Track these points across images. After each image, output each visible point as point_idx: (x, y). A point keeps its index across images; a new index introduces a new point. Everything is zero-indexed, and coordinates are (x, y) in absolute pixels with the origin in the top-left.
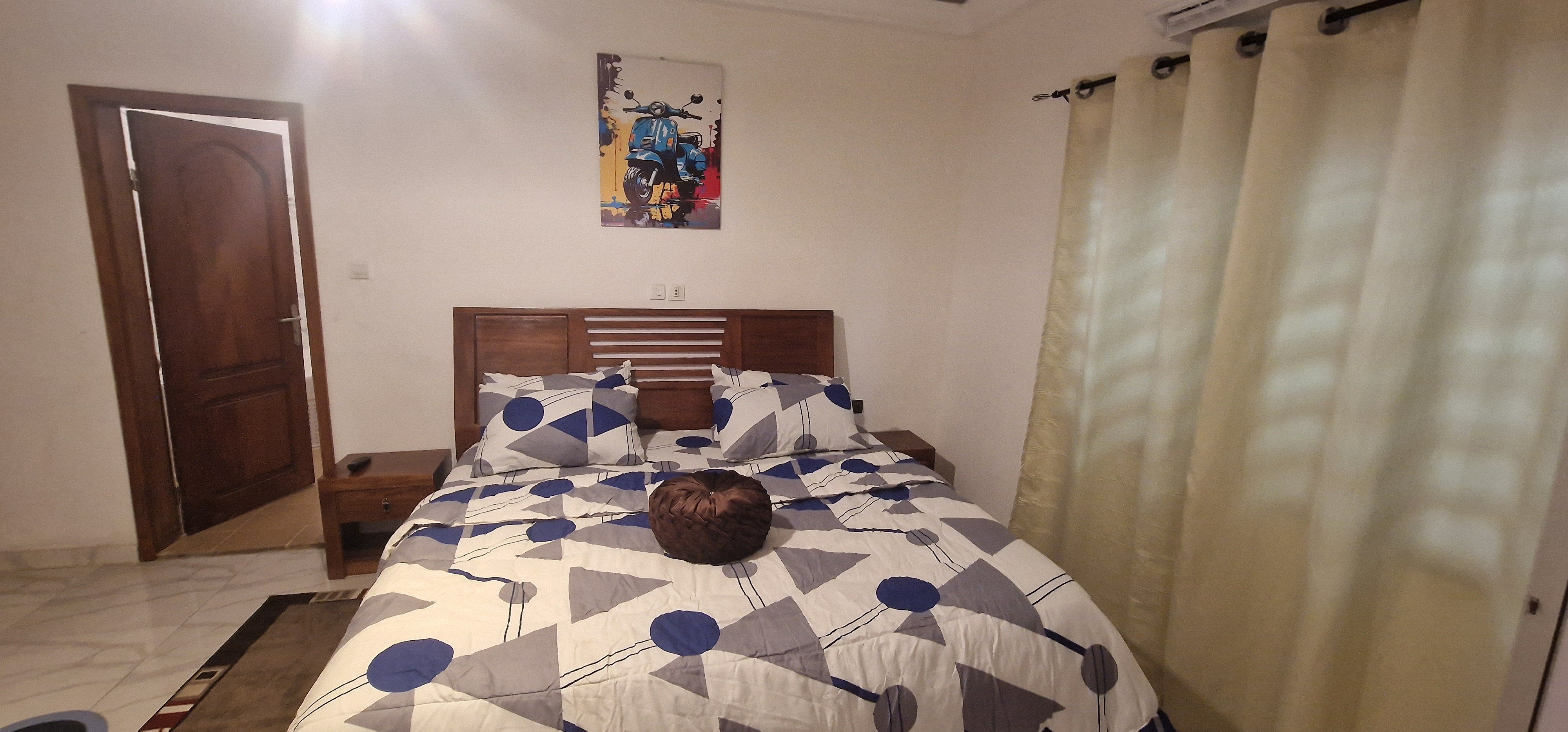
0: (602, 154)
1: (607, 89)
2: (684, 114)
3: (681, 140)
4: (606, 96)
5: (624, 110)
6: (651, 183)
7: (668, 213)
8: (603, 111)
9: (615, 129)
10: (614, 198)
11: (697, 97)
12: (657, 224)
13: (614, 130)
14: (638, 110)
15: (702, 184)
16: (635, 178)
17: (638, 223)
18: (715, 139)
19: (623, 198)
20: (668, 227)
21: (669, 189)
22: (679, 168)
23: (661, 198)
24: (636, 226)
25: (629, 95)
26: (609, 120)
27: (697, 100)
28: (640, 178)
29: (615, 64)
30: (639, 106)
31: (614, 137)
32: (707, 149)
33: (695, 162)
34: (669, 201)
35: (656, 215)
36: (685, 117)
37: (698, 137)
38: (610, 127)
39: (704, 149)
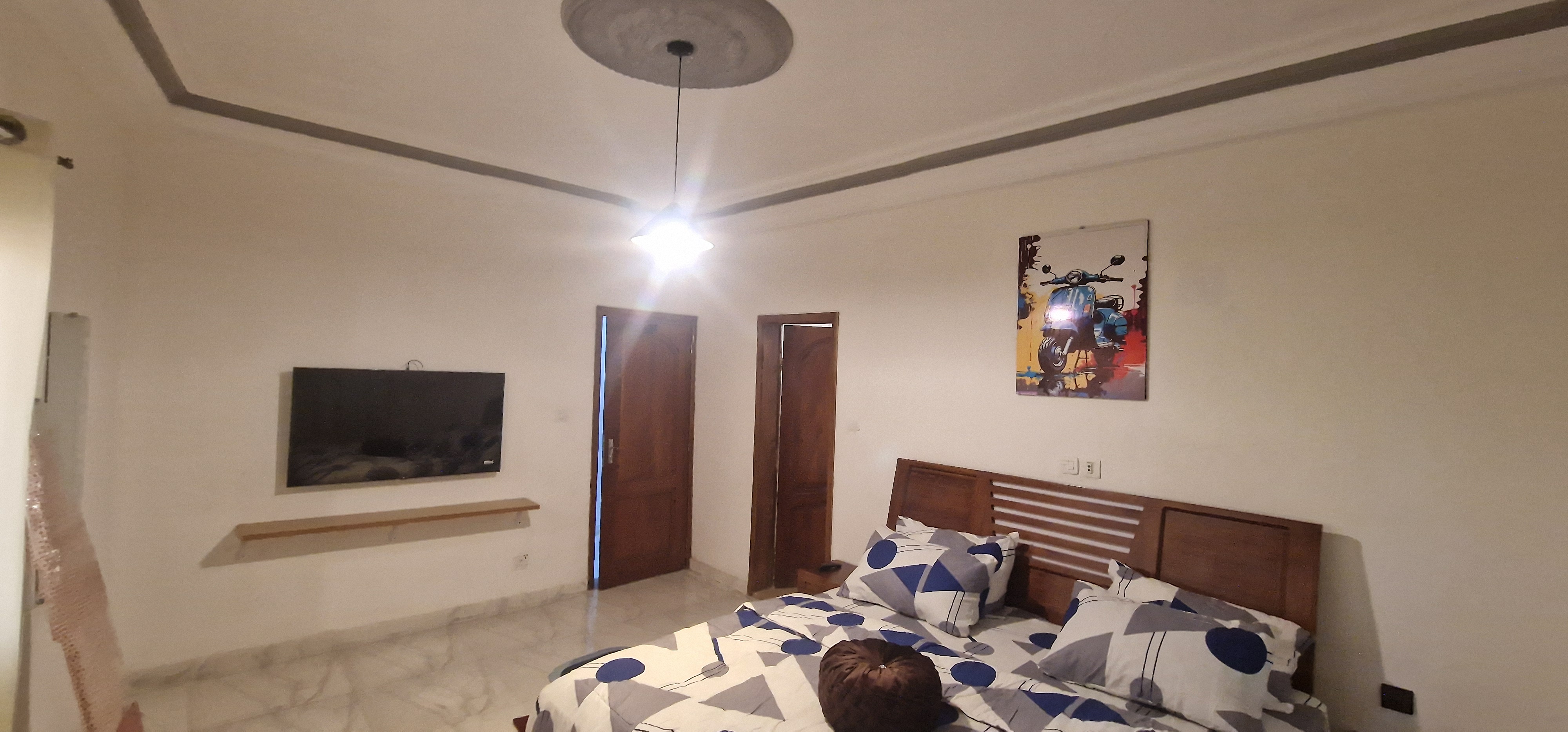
0: (1020, 327)
1: (1026, 267)
2: (1102, 279)
3: (1098, 305)
4: (1025, 274)
5: (1041, 284)
6: (1065, 352)
7: (1082, 381)
8: (1022, 288)
9: (1032, 303)
10: (1029, 368)
11: (1118, 259)
12: (1070, 393)
13: (1031, 305)
14: (1056, 282)
15: (1123, 350)
16: (1050, 348)
17: (1051, 392)
18: (1140, 299)
19: (1037, 368)
20: (1083, 397)
21: (1085, 357)
22: (1096, 334)
23: (1076, 367)
24: (1048, 394)
25: (1046, 269)
26: (1027, 295)
27: (1118, 261)
28: (1054, 348)
29: (1034, 244)
30: (1056, 278)
31: (1031, 310)
32: (1129, 312)
33: (1114, 327)
34: (1085, 369)
35: (1070, 383)
36: (1104, 281)
37: (1119, 299)
38: (1028, 301)
39: (1126, 311)
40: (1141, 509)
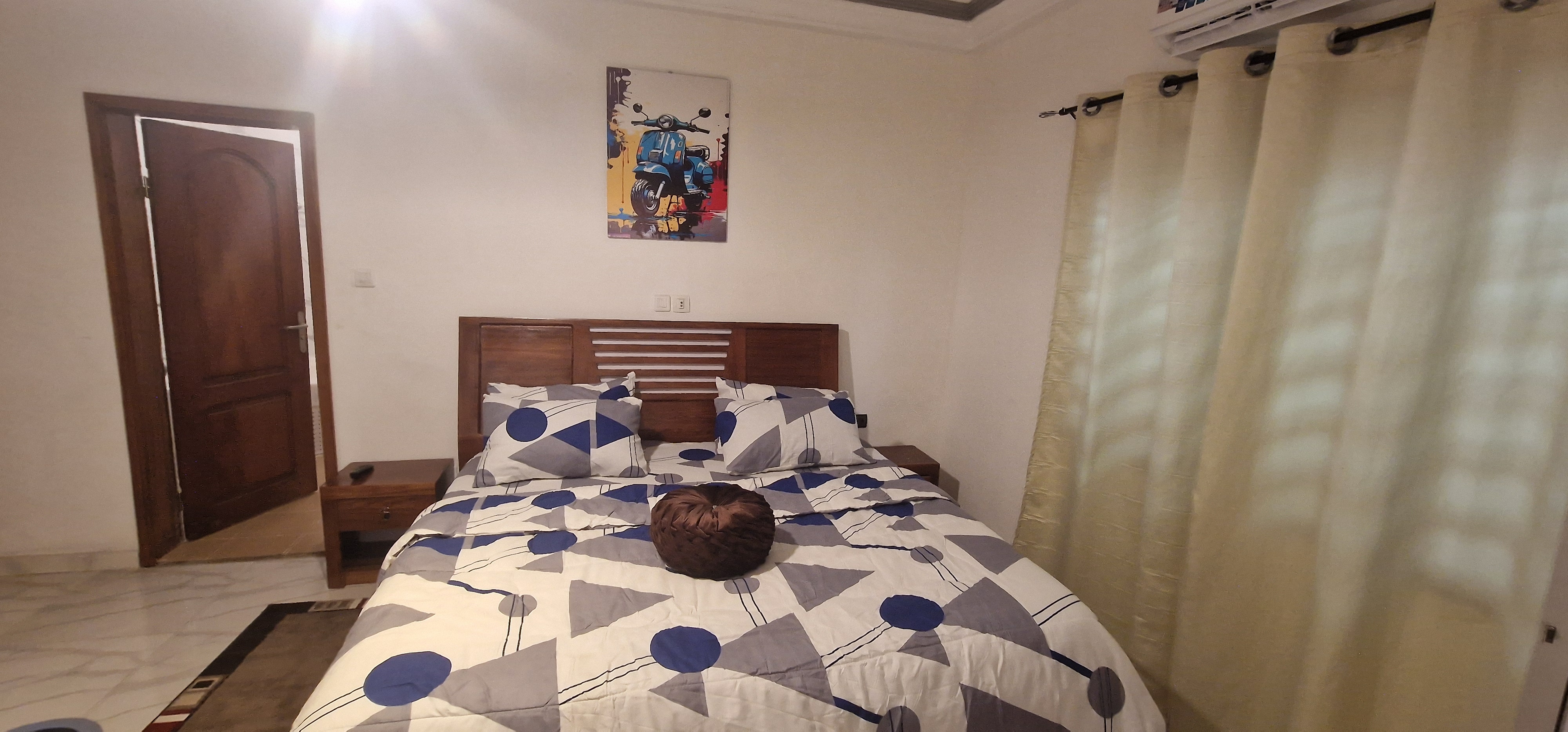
0: (610, 167)
1: (616, 102)
2: (692, 128)
3: (688, 153)
4: (615, 109)
5: (633, 122)
6: (658, 196)
7: (674, 225)
8: (611, 124)
10: (621, 210)
11: (705, 111)
12: (663, 236)
13: (622, 143)
14: (646, 123)
15: (709, 197)
16: (643, 190)
17: (645, 235)
18: (723, 153)
19: (630, 210)
20: (674, 239)
21: (676, 202)
22: (687, 181)
23: (668, 211)
24: (642, 237)
25: (637, 108)
26: (617, 132)
27: (705, 114)
28: (647, 191)
29: (624, 78)
30: (648, 119)
31: (622, 150)
32: (714, 163)
33: (702, 175)
34: (676, 214)
35: (663, 227)
36: (693, 131)
37: (706, 150)
38: (619, 140)
39: (712, 162)
40: (730, 332)
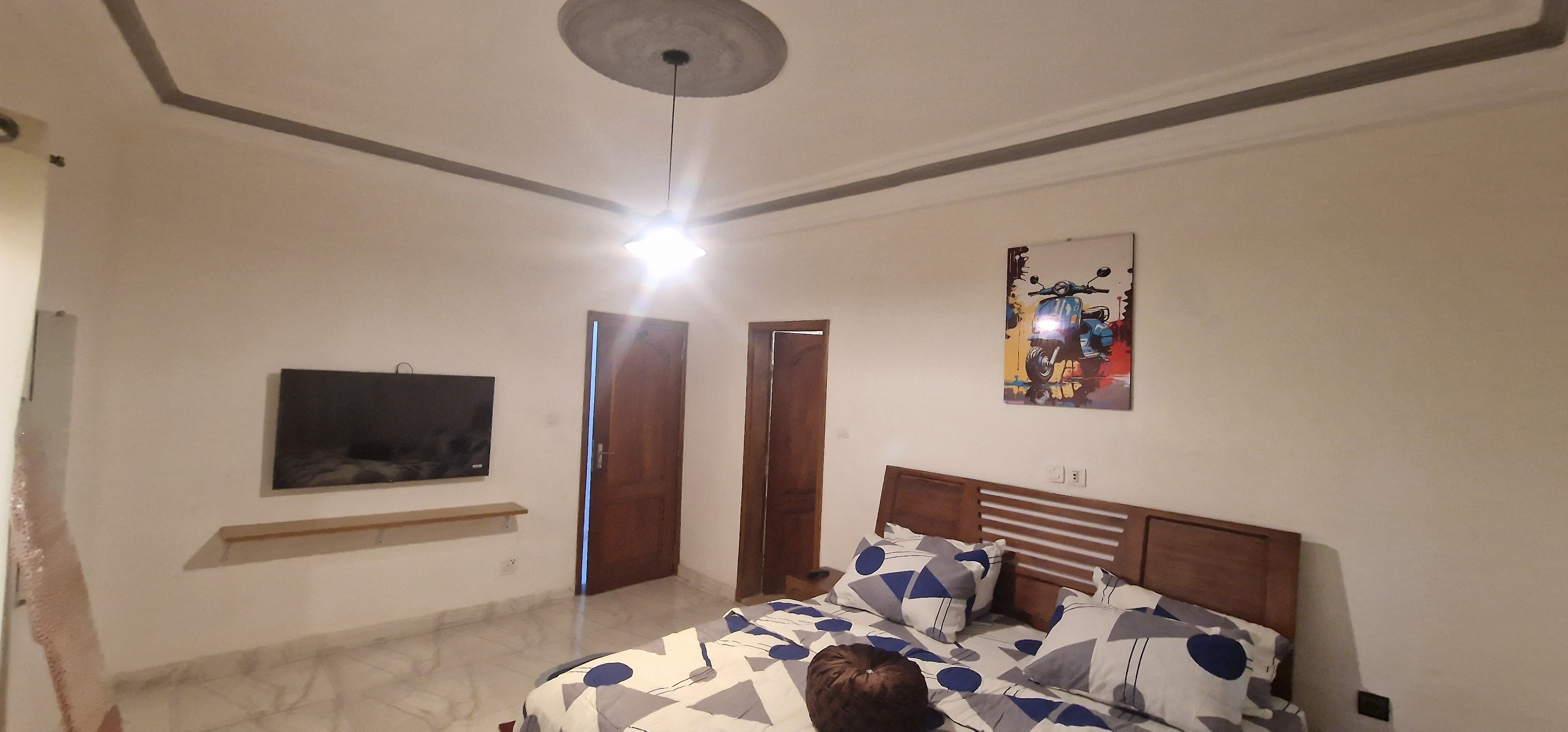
0: (1008, 337)
1: (1015, 278)
2: (1088, 290)
3: (1085, 316)
4: (1013, 284)
5: (1029, 294)
6: (1052, 362)
7: (1069, 391)
8: (1010, 298)
9: (1020, 313)
10: (1016, 377)
11: (1104, 270)
12: (1057, 402)
13: (1019, 315)
14: (1043, 292)
15: (1108, 360)
16: (1037, 357)
17: (1038, 401)
18: (1125, 311)
19: (1024, 377)
20: (1069, 406)
21: (1071, 367)
22: (1082, 344)
23: (1062, 376)
24: (1035, 403)
25: (1034, 280)
26: (1015, 305)
27: (1104, 273)
28: (1041, 358)
29: (1023, 255)
30: (1044, 289)
31: (1019, 320)
32: (1114, 323)
33: (1100, 337)
34: (1071, 379)
35: (1057, 393)
36: (1090, 293)
37: (1104, 310)
38: (1016, 312)
39: (1111, 323)
40: (1125, 517)
